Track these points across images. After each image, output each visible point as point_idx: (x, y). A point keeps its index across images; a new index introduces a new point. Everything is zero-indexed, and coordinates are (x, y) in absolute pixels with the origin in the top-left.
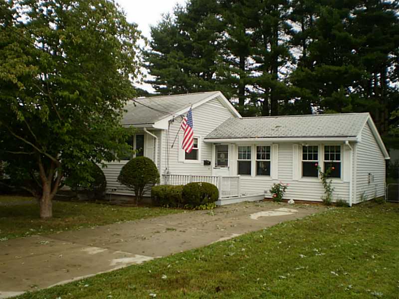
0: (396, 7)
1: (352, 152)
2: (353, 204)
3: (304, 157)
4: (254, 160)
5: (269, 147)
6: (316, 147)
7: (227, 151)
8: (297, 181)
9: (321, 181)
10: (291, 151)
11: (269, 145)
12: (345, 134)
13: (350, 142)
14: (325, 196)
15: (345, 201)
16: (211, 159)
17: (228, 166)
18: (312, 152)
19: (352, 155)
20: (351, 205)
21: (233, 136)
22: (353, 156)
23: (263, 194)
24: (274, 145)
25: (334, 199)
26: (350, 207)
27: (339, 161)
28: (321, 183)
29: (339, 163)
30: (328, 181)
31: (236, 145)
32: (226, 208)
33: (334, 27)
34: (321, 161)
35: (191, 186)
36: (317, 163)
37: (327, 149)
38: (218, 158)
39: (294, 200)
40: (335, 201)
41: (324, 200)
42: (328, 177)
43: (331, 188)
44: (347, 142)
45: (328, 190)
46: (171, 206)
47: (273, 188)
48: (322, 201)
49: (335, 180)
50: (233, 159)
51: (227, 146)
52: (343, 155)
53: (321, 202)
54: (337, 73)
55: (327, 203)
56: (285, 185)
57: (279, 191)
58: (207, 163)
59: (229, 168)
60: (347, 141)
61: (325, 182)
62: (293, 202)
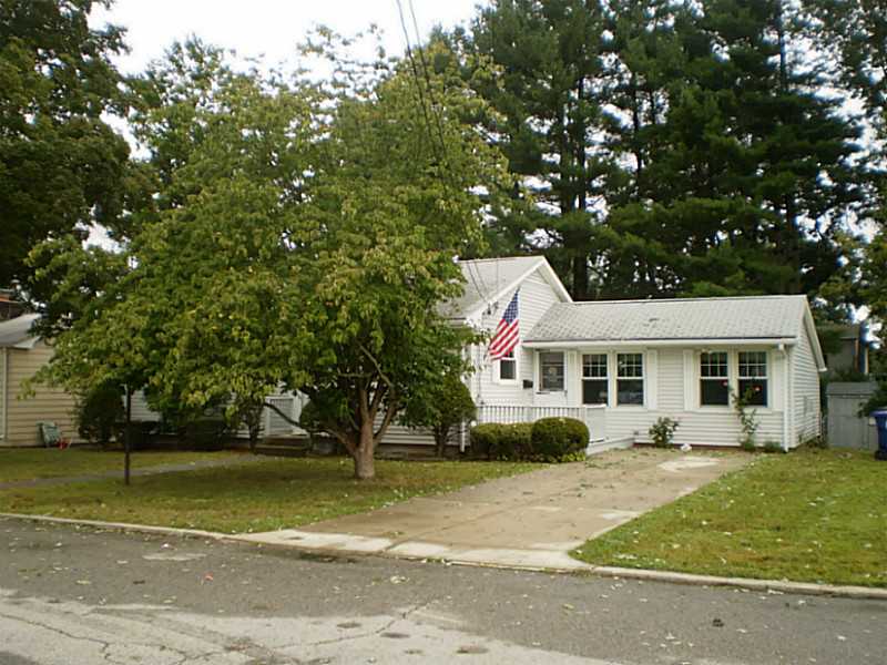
0: (813, 81)
1: (786, 362)
2: (790, 449)
3: (704, 372)
4: (612, 378)
5: (640, 355)
6: (724, 355)
7: (562, 363)
8: (693, 413)
9: (734, 411)
10: (680, 362)
11: (639, 352)
12: (777, 333)
13: (785, 346)
14: (744, 437)
15: (777, 443)
16: (532, 376)
17: (565, 388)
18: (716, 363)
19: (786, 367)
20: (786, 449)
21: (576, 336)
22: (789, 370)
23: (632, 436)
24: (649, 352)
25: (760, 441)
26: (785, 452)
27: (762, 378)
28: (734, 414)
29: (765, 382)
30: (748, 410)
31: (579, 352)
32: (601, 458)
33: (707, 125)
34: (733, 378)
35: (549, 424)
36: (727, 381)
37: (742, 358)
38: (544, 374)
39: (691, 445)
40: (761, 445)
41: (743, 443)
42: (746, 405)
43: (755, 422)
44: (781, 347)
45: (748, 426)
46: (511, 458)
47: (655, 426)
48: (738, 444)
49: (760, 410)
50: (574, 377)
51: (561, 355)
52: (771, 367)
53: (736, 447)
54: (714, 213)
55: (747, 448)
56: (676, 420)
57: (665, 430)
58: (528, 385)
59: (566, 392)
60: (781, 343)
61: (743, 414)
62: (690, 448)
